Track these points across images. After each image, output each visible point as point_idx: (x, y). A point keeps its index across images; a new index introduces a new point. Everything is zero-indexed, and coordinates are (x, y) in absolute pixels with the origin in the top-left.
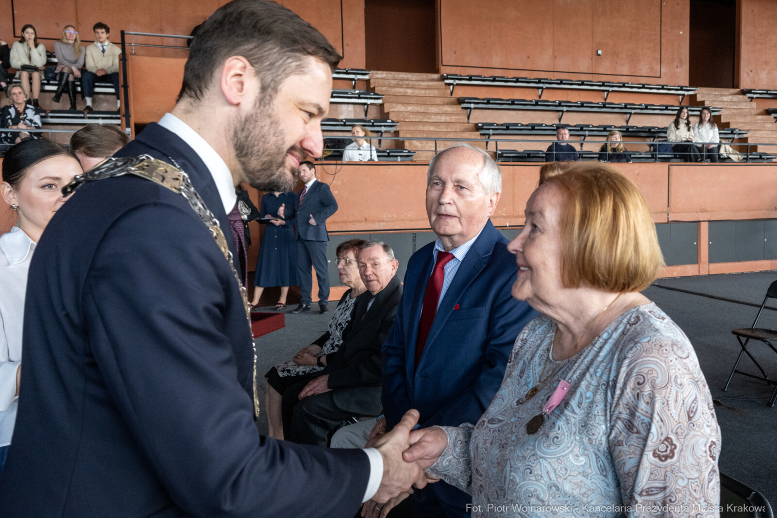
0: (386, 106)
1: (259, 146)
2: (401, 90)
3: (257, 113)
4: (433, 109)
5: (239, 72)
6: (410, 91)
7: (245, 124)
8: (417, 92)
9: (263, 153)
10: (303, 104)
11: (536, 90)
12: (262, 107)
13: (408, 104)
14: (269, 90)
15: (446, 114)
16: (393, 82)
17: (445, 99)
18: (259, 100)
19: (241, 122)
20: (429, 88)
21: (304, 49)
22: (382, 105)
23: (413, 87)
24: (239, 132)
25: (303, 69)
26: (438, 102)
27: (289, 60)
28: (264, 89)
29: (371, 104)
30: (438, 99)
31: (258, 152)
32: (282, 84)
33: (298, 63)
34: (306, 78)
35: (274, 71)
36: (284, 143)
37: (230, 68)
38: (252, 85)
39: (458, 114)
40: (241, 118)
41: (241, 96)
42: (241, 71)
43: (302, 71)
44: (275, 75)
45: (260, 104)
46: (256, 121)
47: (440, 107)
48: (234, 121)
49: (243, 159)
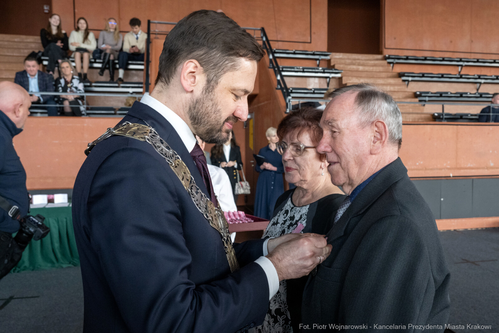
0: (344, 79)
1: (205, 119)
2: (354, 67)
3: (203, 98)
4: (381, 81)
5: (193, 70)
6: (361, 68)
7: (196, 104)
8: (367, 68)
9: (207, 123)
10: (234, 90)
11: (456, 67)
12: (207, 94)
13: (361, 77)
14: (213, 82)
15: (390, 85)
16: (348, 61)
17: (388, 73)
18: (205, 89)
19: (193, 102)
20: (375, 65)
21: (238, 53)
22: (340, 79)
23: (363, 65)
24: (192, 109)
25: (236, 68)
26: (384, 76)
27: (227, 62)
28: (209, 81)
29: (333, 78)
30: (384, 73)
31: (204, 122)
32: (221, 78)
33: (232, 64)
34: (237, 73)
35: (216, 69)
36: (221, 118)
37: (187, 68)
38: (201, 79)
39: (400, 85)
40: (193, 100)
41: (194, 86)
42: (194, 69)
43: (235, 69)
44: (217, 72)
45: (206, 91)
46: (203, 103)
47: (386, 80)
48: (189, 101)
49: (196, 126)
